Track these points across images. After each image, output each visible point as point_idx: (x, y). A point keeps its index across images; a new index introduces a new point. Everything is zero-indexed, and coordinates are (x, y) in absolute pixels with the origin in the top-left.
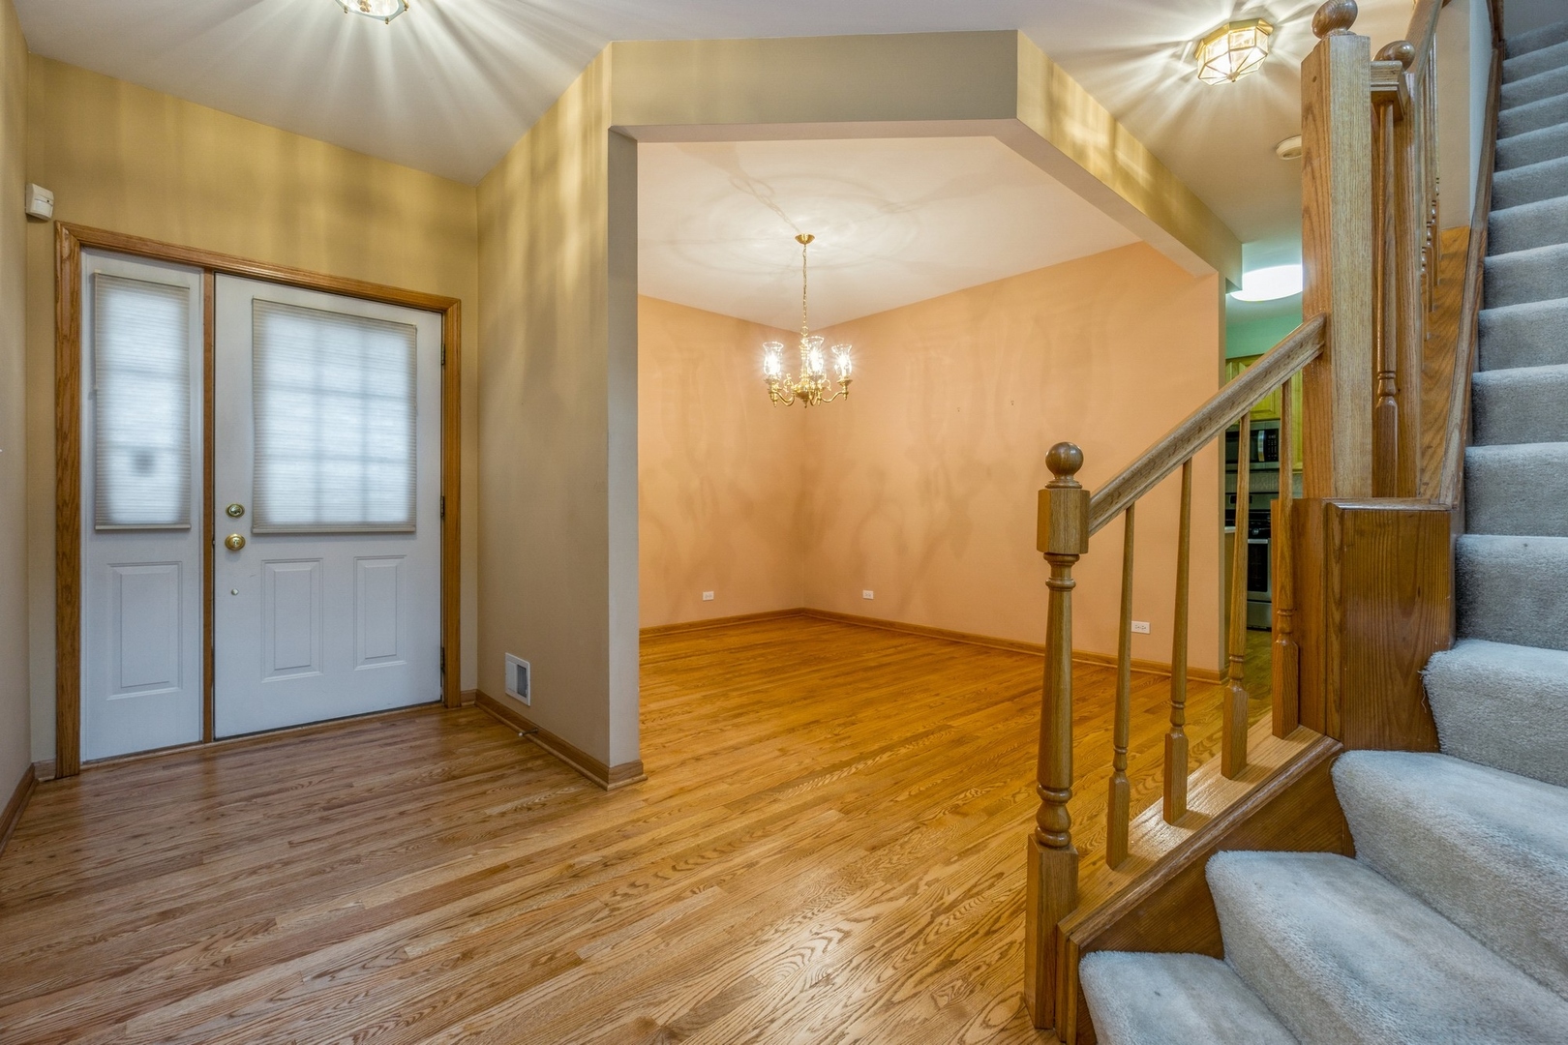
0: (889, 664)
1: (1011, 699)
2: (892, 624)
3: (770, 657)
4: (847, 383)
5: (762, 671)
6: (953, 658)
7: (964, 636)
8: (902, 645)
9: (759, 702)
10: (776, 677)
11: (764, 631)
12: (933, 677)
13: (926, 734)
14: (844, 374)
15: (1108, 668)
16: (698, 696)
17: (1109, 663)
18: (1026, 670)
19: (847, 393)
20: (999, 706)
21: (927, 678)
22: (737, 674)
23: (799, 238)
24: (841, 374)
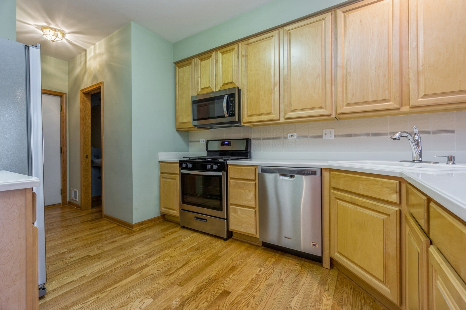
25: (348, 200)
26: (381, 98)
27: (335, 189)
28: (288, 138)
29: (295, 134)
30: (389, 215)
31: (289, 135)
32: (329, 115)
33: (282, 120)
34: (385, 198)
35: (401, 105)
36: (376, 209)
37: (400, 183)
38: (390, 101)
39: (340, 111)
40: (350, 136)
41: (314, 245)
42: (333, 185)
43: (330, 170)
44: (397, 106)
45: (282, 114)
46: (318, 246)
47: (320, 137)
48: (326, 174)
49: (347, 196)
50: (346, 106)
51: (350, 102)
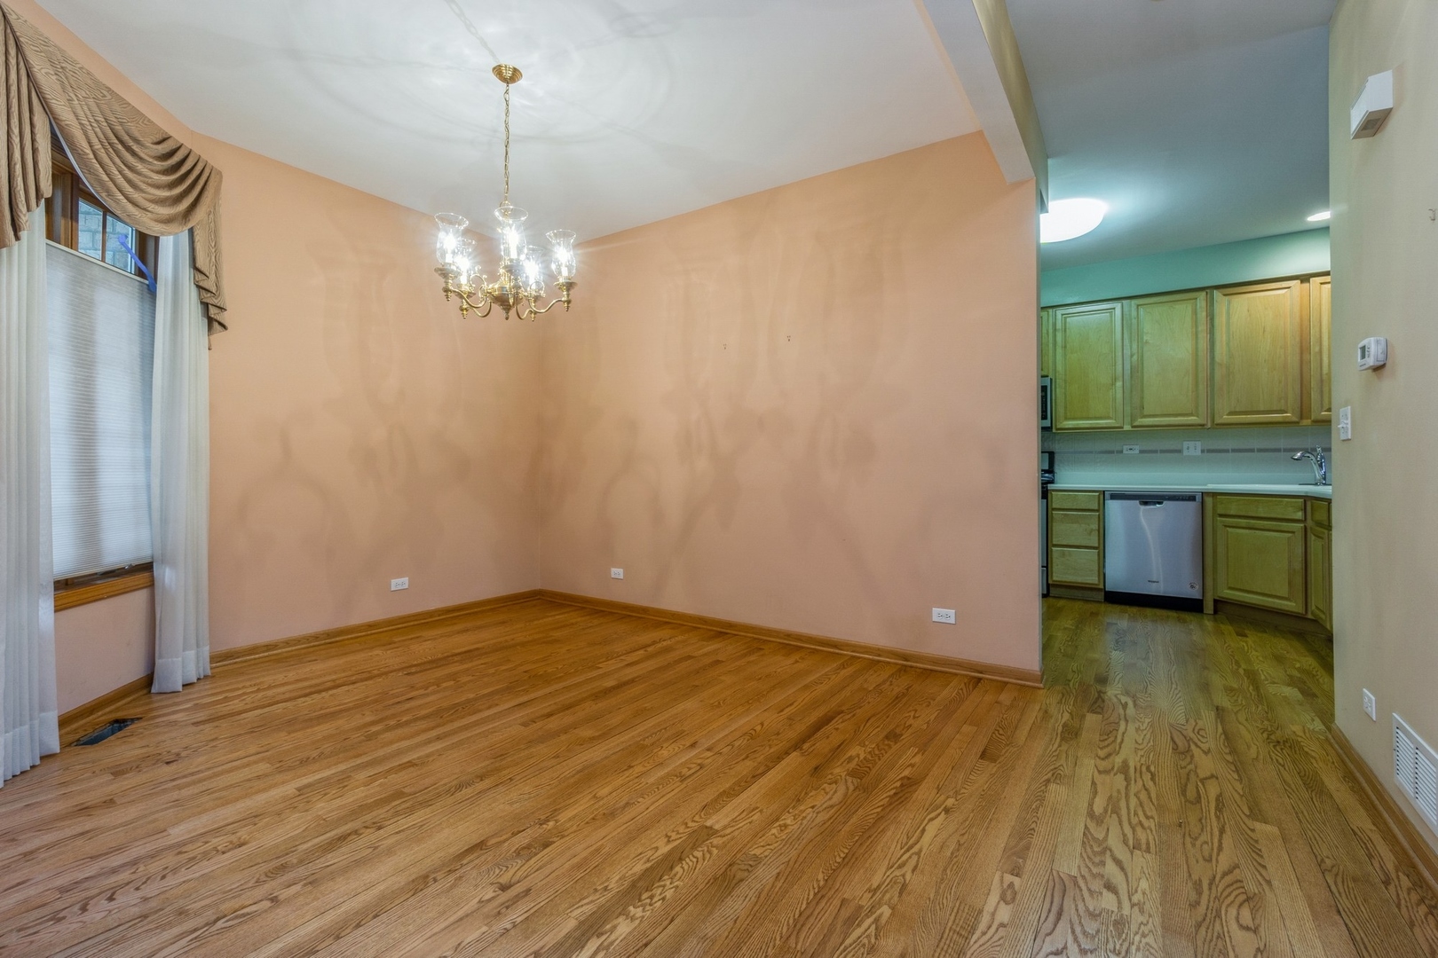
0: (632, 681)
1: (797, 745)
2: (645, 610)
3: (465, 679)
4: (570, 286)
5: (438, 713)
6: (718, 662)
7: (731, 625)
8: (654, 643)
9: (399, 794)
10: (457, 724)
11: (479, 627)
12: (689, 705)
13: (669, 863)
14: (565, 272)
15: (906, 666)
16: (290, 789)
17: (906, 660)
18: (811, 678)
19: (569, 302)
20: (783, 763)
21: (681, 707)
22: (392, 722)
23: (498, 71)
24: (560, 273)
25: (1244, 525)
26: (1275, 409)
27: (1221, 516)
28: (1125, 452)
29: (1137, 447)
30: (1293, 532)
31: (1125, 447)
32: (1203, 425)
33: (1127, 428)
34: (1290, 517)
35: (1302, 417)
36: (1279, 529)
37: (1305, 501)
38: (1286, 413)
39: (1218, 421)
40: (1226, 451)
41: (1192, 587)
42: (1220, 511)
43: (1214, 494)
44: (1295, 419)
45: (1128, 419)
46: (1198, 587)
47: (1180, 451)
48: (1209, 500)
49: (1243, 522)
50: (1227, 415)
51: (1233, 410)
